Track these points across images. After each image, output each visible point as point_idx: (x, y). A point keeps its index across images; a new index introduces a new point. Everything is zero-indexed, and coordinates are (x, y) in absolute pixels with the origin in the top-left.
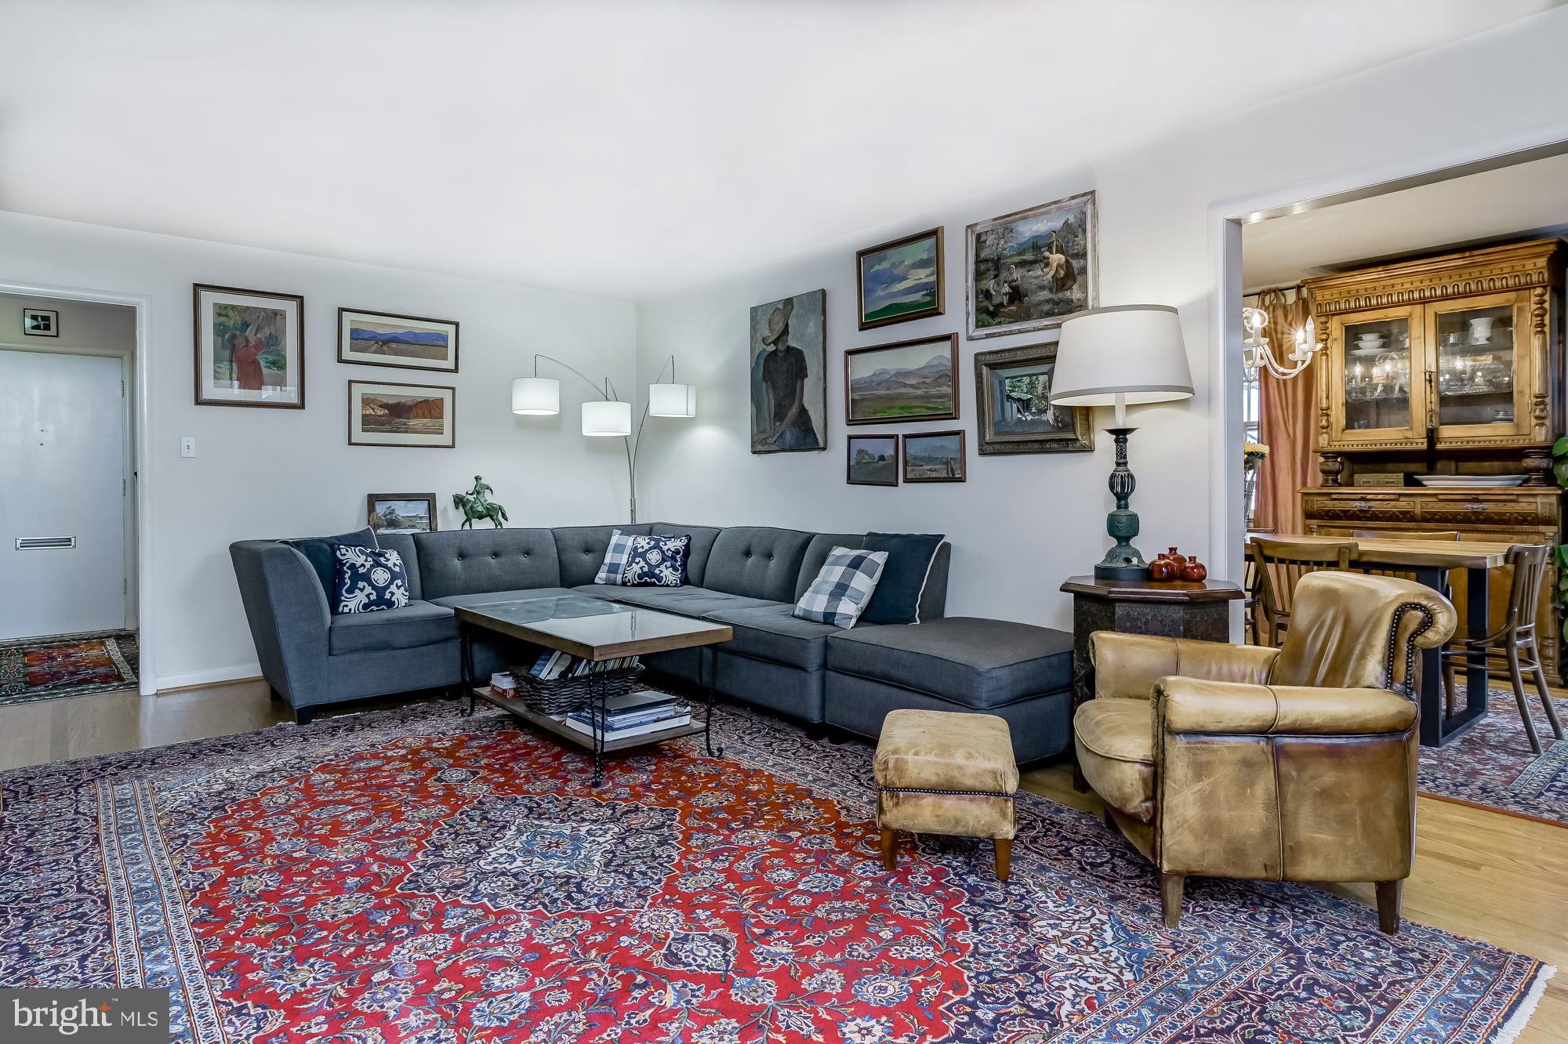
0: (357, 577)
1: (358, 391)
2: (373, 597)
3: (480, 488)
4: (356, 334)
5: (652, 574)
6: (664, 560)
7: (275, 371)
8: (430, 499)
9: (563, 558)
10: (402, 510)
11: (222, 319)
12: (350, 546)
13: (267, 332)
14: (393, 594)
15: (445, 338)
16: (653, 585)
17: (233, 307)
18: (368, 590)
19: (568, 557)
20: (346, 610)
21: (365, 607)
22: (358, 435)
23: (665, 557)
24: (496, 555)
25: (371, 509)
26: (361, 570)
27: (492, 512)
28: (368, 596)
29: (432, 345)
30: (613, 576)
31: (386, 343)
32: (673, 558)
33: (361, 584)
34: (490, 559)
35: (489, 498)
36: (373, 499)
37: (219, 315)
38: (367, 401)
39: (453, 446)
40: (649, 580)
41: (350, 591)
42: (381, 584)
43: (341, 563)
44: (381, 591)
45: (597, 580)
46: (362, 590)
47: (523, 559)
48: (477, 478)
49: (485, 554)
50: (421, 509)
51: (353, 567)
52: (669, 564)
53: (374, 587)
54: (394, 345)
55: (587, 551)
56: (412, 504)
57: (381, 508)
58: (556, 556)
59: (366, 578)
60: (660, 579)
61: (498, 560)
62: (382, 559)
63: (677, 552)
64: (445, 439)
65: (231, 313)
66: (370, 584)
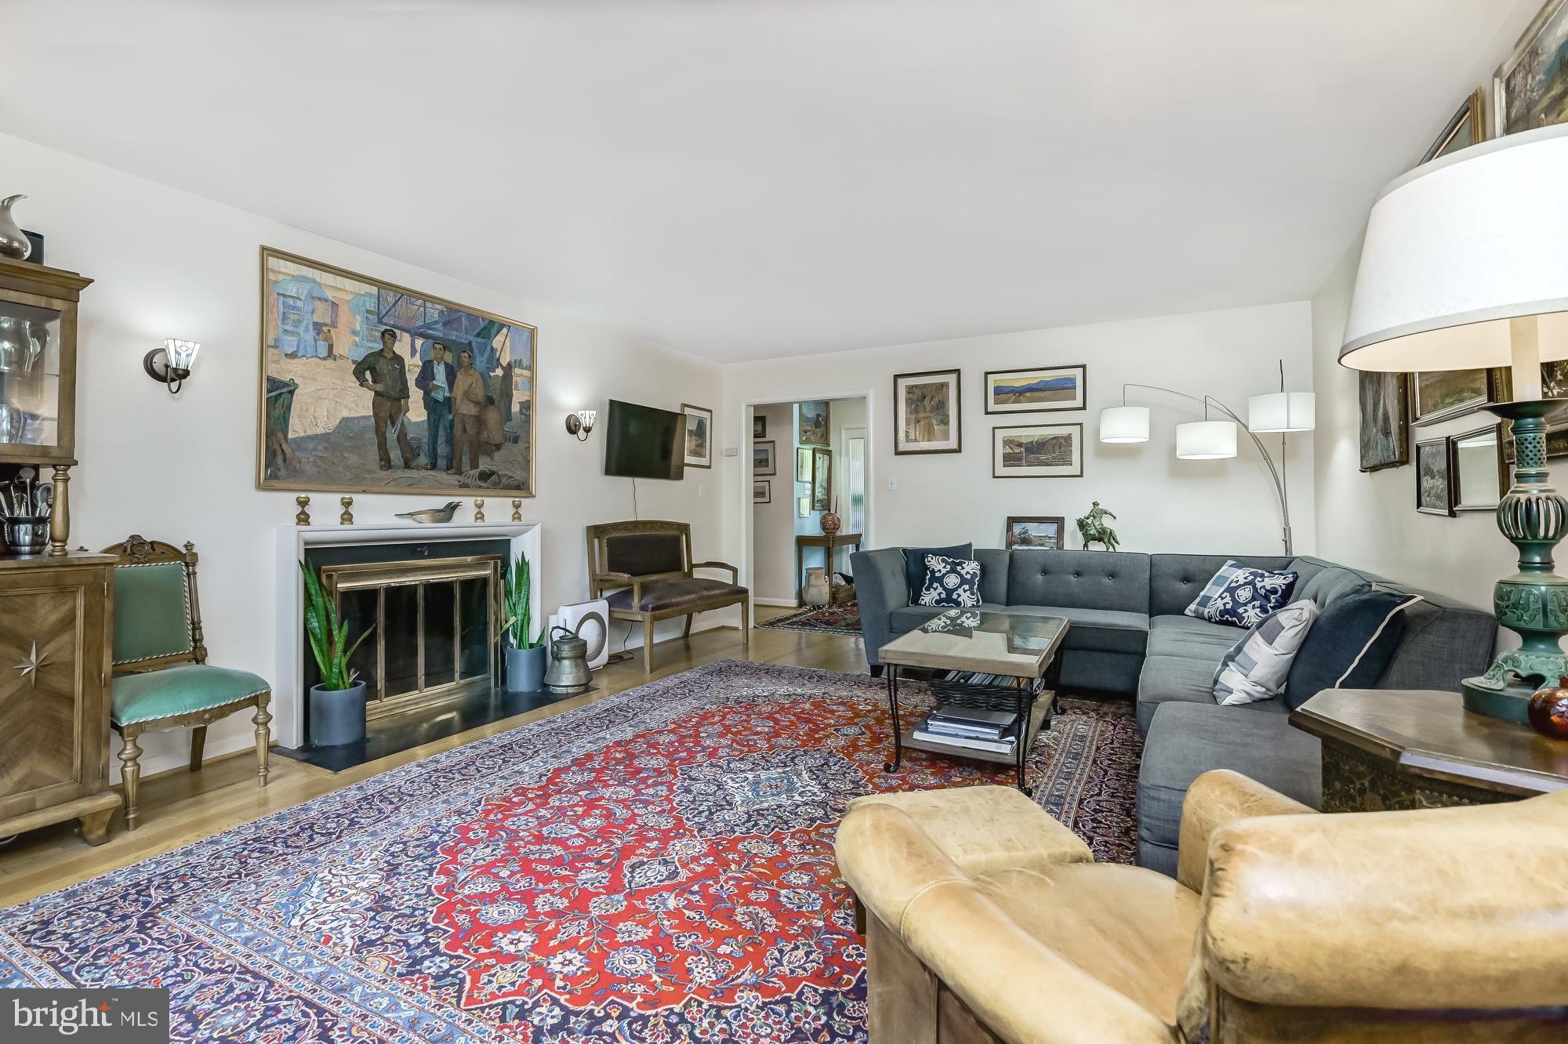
0: (934, 579)
1: (1001, 435)
2: (943, 596)
3: (1097, 512)
4: (998, 391)
5: (1233, 612)
6: (1254, 599)
7: (942, 427)
8: (1059, 521)
9: (1154, 584)
10: (1034, 530)
11: (911, 395)
12: (936, 555)
13: (937, 399)
14: (959, 595)
15: (1073, 380)
16: (1233, 624)
17: (916, 386)
18: (940, 590)
19: (1160, 584)
20: (923, 603)
21: (938, 602)
22: (1001, 470)
23: (1256, 594)
24: (1078, 574)
25: (1009, 528)
26: (937, 574)
27: (1104, 536)
28: (939, 594)
29: (1061, 388)
30: (1201, 609)
31: (1020, 393)
32: (1266, 598)
33: (935, 585)
34: (1072, 578)
35: (1107, 522)
36: (1012, 521)
37: (909, 393)
38: (1007, 442)
39: (1081, 476)
40: (1230, 619)
41: (928, 589)
42: (951, 586)
43: (926, 568)
44: (949, 592)
45: (1187, 612)
46: (935, 589)
47: (1106, 581)
48: (1095, 504)
49: (1067, 573)
50: (1051, 530)
51: (933, 572)
52: (1257, 603)
53: (945, 589)
54: (1028, 394)
55: (1186, 579)
56: (1043, 526)
57: (1017, 529)
58: (1147, 581)
59: (940, 580)
60: (1241, 618)
61: (1080, 579)
62: (959, 568)
63: (1274, 591)
64: (1074, 469)
65: (915, 390)
66: (942, 585)
